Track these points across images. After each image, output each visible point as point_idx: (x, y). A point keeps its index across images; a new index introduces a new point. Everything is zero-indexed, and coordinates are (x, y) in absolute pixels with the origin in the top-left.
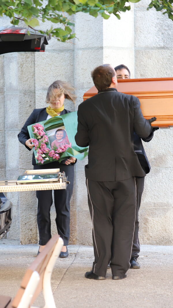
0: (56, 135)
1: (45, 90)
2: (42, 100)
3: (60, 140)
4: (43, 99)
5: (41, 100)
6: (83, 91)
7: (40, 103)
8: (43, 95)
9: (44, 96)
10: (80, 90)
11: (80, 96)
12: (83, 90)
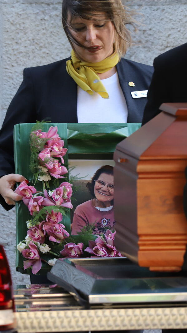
0: (97, 184)
1: (34, 5)
2: (21, 34)
3: (103, 204)
4: (25, 33)
5: (18, 36)
6: (155, 12)
7: (17, 43)
8: (27, 18)
9: (28, 22)
10: (144, 7)
11: (144, 28)
12: (155, 8)
